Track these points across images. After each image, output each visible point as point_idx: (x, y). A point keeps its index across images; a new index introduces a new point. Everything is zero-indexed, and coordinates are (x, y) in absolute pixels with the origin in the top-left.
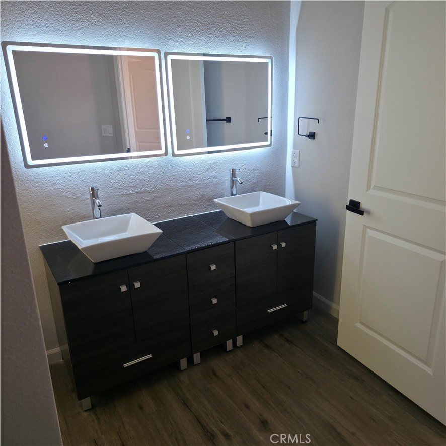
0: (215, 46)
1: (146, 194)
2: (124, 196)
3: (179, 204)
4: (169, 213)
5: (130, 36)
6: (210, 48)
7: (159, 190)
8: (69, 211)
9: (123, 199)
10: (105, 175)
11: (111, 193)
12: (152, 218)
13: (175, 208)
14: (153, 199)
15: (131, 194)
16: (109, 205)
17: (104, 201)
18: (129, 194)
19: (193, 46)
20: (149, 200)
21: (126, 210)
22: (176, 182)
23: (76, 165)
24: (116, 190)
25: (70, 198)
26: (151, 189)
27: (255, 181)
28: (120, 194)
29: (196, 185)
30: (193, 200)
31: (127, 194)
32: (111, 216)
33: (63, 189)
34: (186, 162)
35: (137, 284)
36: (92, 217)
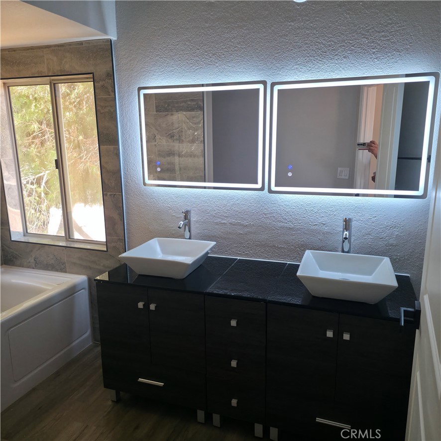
0: (341, 69)
1: (239, 227)
2: (218, 225)
3: (275, 246)
4: (262, 252)
5: (240, 70)
6: (334, 72)
7: (253, 225)
9: (217, 227)
10: (204, 201)
11: (207, 219)
12: (244, 252)
13: (269, 249)
14: (246, 234)
16: (204, 230)
17: (200, 225)
18: (223, 223)
19: (311, 72)
20: (242, 234)
21: (218, 238)
22: (274, 221)
23: (181, 189)
24: (211, 217)
26: (245, 223)
27: (391, 241)
28: (215, 221)
29: (298, 229)
30: (292, 246)
31: (222, 223)
32: (205, 240)
33: (170, 207)
34: (287, 201)
35: (152, 307)
36: (183, 237)
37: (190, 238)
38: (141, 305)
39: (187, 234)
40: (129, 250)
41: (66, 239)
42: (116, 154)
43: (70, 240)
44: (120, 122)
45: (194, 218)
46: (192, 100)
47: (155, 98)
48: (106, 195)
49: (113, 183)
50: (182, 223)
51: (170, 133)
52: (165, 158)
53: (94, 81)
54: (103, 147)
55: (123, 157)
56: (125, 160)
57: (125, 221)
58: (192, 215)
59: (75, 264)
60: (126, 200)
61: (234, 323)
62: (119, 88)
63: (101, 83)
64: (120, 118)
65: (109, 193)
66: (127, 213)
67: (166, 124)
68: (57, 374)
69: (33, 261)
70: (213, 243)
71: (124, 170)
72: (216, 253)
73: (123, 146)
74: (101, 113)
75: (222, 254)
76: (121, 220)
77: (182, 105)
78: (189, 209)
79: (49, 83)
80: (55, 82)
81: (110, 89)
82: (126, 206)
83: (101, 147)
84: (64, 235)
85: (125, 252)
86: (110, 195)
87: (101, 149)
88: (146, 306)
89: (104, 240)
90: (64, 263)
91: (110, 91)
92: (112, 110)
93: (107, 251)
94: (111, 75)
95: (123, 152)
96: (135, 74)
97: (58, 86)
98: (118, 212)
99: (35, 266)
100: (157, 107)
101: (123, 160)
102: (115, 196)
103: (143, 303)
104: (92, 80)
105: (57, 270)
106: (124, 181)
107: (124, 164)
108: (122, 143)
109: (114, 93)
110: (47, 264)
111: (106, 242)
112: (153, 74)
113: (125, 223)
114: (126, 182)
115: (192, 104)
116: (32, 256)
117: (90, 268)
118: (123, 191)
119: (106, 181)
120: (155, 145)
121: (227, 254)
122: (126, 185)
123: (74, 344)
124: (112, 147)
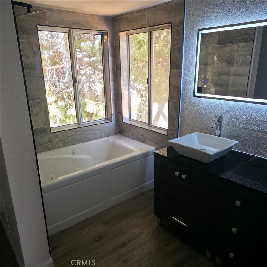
1: (260, 133)
2: (243, 129)
8: (209, 126)
11: (235, 123)
14: (265, 139)
15: (248, 129)
16: (231, 131)
17: (229, 127)
18: (247, 128)
20: (262, 138)
21: (242, 138)
24: (239, 123)
25: (211, 119)
26: (266, 130)
28: (241, 126)
31: (246, 128)
33: (209, 113)
35: (184, 177)
36: (214, 134)
37: (220, 136)
38: (177, 173)
39: (218, 132)
40: (180, 137)
41: (148, 125)
42: (179, 75)
43: (150, 125)
44: (184, 54)
45: (224, 122)
46: (246, 34)
47: (218, 35)
48: (171, 101)
49: (175, 94)
50: (215, 124)
51: (225, 59)
52: (219, 76)
53: (171, 28)
54: (172, 71)
55: (183, 77)
56: (184, 79)
57: (180, 119)
58: (224, 119)
59: (150, 140)
60: (181, 105)
61: (238, 203)
62: (186, 31)
63: (176, 28)
64: (184, 52)
65: (172, 100)
66: (181, 113)
67: (223, 53)
68: (134, 198)
69: (131, 134)
70: (236, 142)
71: (183, 86)
72: (238, 149)
73: (184, 70)
74: (174, 49)
75: (243, 150)
76: (177, 118)
77: (237, 38)
78: (222, 115)
79: (148, 31)
80: (151, 30)
81: (181, 32)
82: (181, 109)
83: (171, 70)
84: (147, 122)
85: (178, 137)
86: (173, 101)
87: (171, 72)
88: (180, 175)
89: (167, 128)
90: (145, 138)
91: (181, 33)
92: (180, 46)
93: (167, 135)
94: (182, 23)
95: (184, 74)
96: (198, 20)
97: (153, 33)
98: (176, 112)
99: (132, 137)
100: (218, 41)
101: (183, 79)
102: (176, 102)
103: (179, 173)
104: (171, 27)
105: (142, 142)
106: (182, 93)
107: (183, 82)
108: (184, 68)
109: (182, 35)
110: (137, 137)
111: (168, 129)
112: (210, 19)
113: (180, 120)
114: (183, 93)
115: (246, 37)
116: (131, 132)
117: (158, 144)
118: (181, 99)
119: (172, 93)
120: (214, 68)
121: (247, 151)
122: (183, 96)
123: (145, 184)
124: (177, 71)
